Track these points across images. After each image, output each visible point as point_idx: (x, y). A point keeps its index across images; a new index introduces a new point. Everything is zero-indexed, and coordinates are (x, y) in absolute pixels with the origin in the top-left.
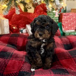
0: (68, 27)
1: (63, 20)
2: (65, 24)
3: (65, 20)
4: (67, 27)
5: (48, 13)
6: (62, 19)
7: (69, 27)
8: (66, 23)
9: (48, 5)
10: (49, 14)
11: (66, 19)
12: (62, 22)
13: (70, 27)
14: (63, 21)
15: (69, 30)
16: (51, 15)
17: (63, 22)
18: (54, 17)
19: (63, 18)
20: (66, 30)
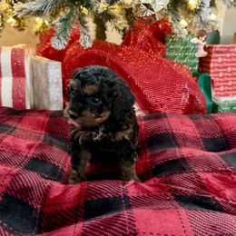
0: (227, 88)
1: (212, 65)
2: (217, 79)
3: (219, 68)
4: (222, 89)
5: (168, 44)
6: (209, 63)
7: (229, 86)
8: (221, 75)
9: (178, 21)
10: (171, 47)
11: (222, 63)
12: (209, 73)
13: (230, 88)
14: (214, 68)
15: (228, 95)
16: (177, 50)
17: (212, 71)
18: (185, 56)
19: (213, 60)
20: (220, 96)
